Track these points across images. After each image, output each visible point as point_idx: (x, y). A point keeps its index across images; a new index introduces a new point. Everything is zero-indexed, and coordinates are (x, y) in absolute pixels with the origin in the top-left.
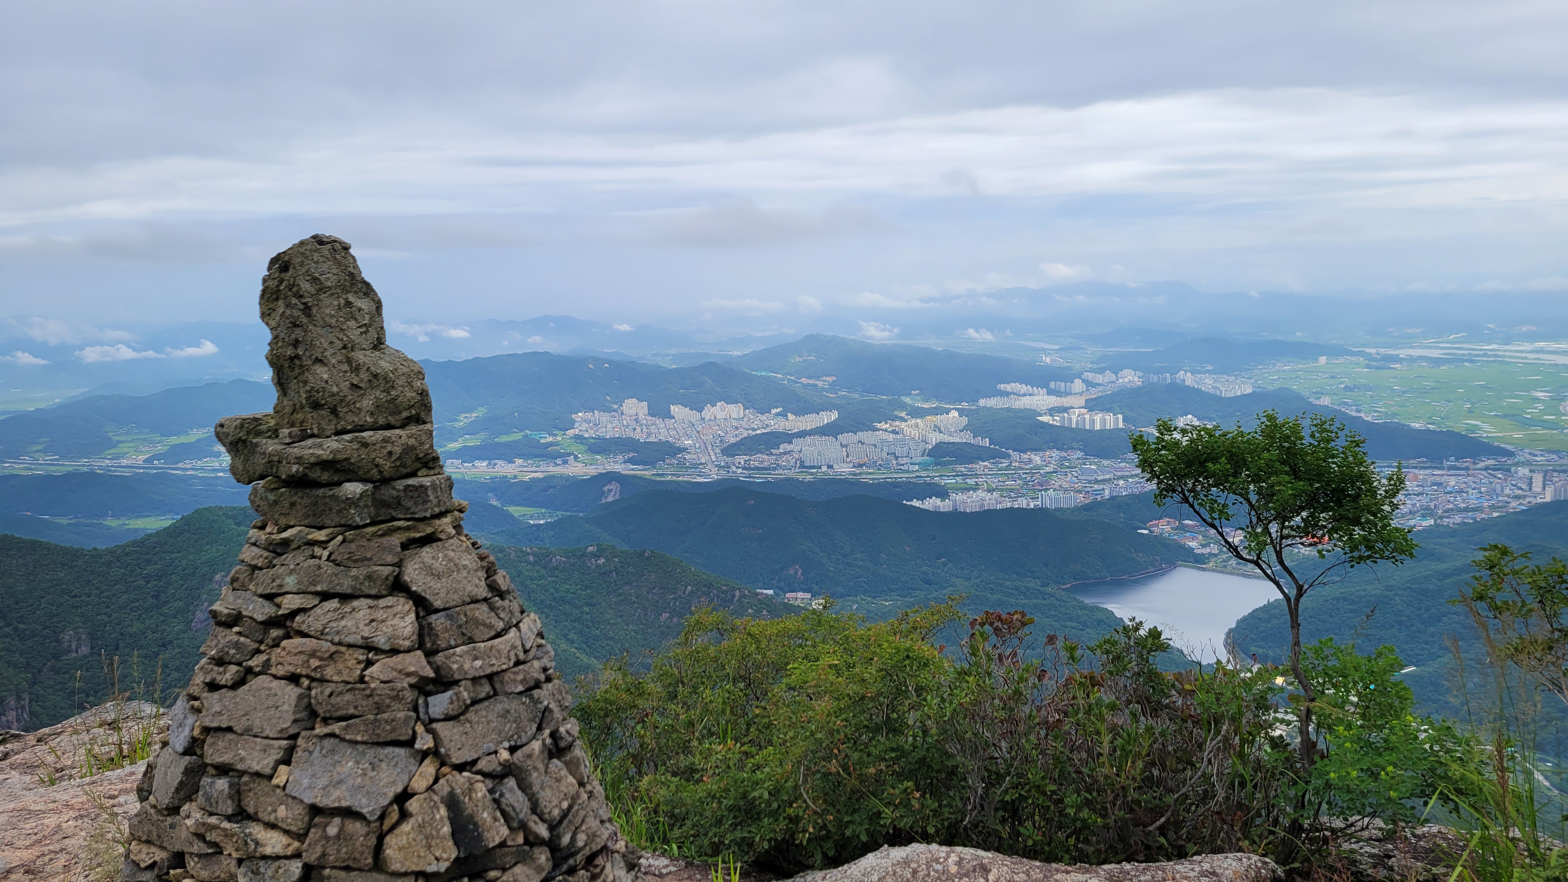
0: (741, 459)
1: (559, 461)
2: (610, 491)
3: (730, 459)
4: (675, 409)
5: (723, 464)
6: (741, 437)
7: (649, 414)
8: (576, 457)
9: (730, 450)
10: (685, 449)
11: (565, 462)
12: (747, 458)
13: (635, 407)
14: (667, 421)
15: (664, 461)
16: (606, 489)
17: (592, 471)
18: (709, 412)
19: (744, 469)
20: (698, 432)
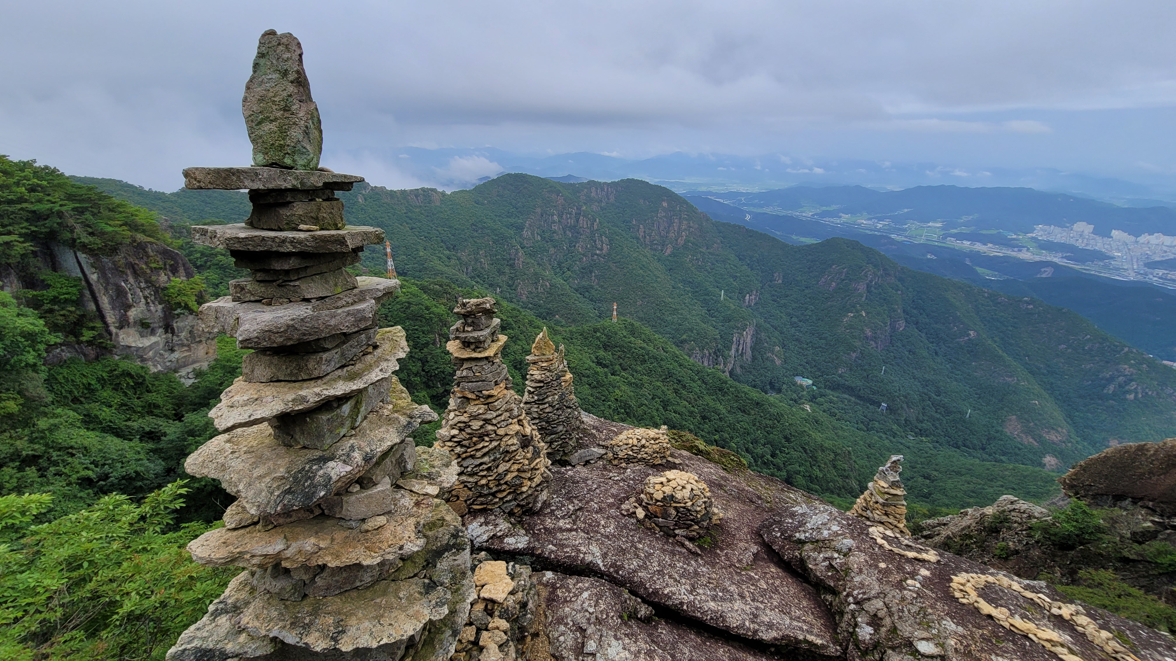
0: (1161, 272)
1: (1016, 249)
2: (1045, 271)
3: (1150, 270)
4: (1115, 233)
5: (1142, 272)
6: (1167, 258)
7: (1092, 233)
8: (1028, 249)
9: (1153, 265)
10: (1113, 258)
11: (1020, 251)
12: (1166, 272)
13: (1083, 228)
14: (1105, 239)
15: (1093, 262)
16: (1043, 270)
17: (1037, 258)
18: (1144, 238)
19: (1160, 278)
20: (1129, 249)
